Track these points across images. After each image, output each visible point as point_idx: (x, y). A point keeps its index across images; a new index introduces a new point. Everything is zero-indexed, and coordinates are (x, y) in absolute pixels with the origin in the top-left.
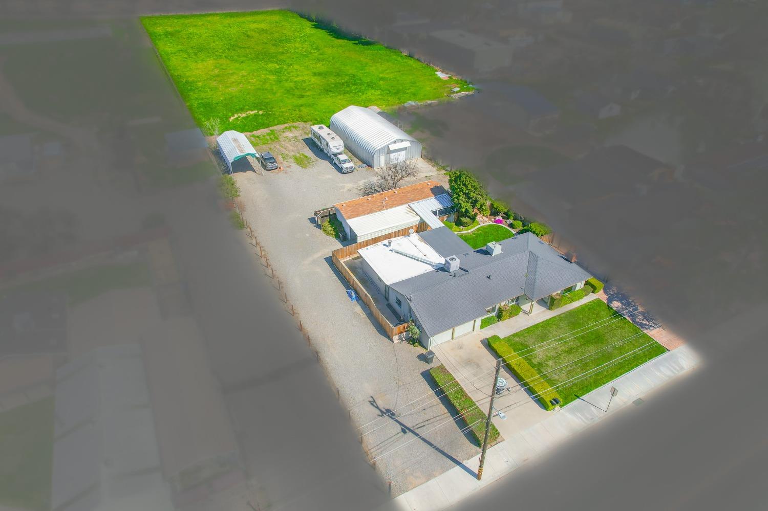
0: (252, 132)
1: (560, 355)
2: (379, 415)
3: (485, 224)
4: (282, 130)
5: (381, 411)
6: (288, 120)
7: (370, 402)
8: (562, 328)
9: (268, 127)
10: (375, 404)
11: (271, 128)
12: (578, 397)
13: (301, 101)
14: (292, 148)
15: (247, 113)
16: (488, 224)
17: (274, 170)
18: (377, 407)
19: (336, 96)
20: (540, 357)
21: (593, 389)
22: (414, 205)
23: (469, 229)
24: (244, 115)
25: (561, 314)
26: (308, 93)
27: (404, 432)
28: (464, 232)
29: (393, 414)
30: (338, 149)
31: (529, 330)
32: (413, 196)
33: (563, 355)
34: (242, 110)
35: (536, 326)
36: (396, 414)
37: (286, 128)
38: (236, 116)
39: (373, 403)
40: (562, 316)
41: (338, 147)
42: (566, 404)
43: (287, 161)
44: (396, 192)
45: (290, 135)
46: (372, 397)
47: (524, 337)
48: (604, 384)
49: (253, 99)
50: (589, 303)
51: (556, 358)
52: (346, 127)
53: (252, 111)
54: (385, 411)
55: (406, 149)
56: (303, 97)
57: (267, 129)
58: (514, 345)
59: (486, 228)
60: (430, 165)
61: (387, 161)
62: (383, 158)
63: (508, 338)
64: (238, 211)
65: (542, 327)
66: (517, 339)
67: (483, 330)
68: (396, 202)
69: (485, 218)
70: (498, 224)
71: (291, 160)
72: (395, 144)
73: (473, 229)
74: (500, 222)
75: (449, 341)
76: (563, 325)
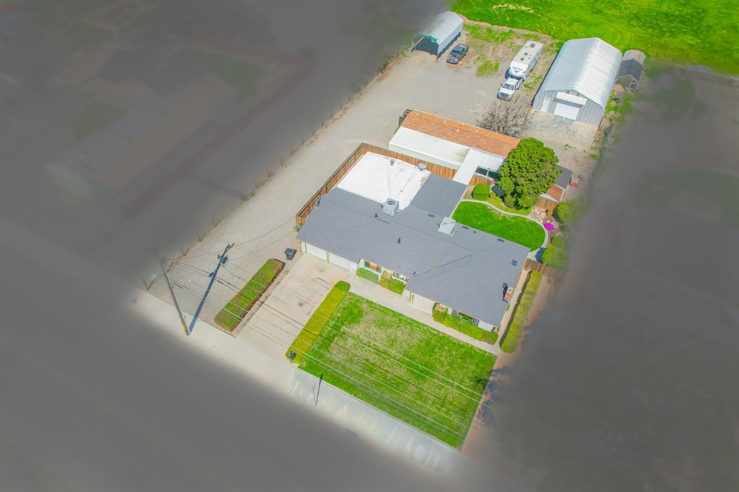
1: (369, 346)
2: (219, 255)
3: (532, 219)
4: (520, 36)
5: (223, 255)
7: (229, 245)
8: (412, 336)
9: (514, 27)
10: (228, 249)
11: (514, 30)
12: (321, 378)
13: (588, 17)
15: (519, 7)
16: (536, 221)
17: (451, 64)
18: (226, 251)
20: (354, 331)
21: (341, 388)
22: (473, 152)
23: (506, 210)
24: (514, 8)
25: (435, 330)
27: (210, 276)
28: (498, 209)
29: (224, 262)
31: (385, 310)
33: (370, 348)
35: (396, 314)
36: (226, 264)
37: (527, 35)
39: (229, 247)
40: (432, 331)
41: (517, 70)
42: (304, 370)
43: (475, 63)
45: (519, 42)
46: (234, 244)
47: (372, 310)
48: (355, 395)
51: (361, 344)
53: (527, 7)
54: (224, 257)
55: (580, 106)
57: (511, 28)
58: (356, 306)
59: (525, 222)
60: (594, 139)
61: (551, 109)
62: (546, 103)
63: (360, 299)
64: (374, 80)
65: (400, 320)
66: (364, 306)
67: (358, 277)
68: (461, 139)
69: (544, 214)
70: (544, 228)
71: (480, 64)
72: (567, 94)
73: (512, 213)
74: (549, 227)
75: (323, 260)
76: (418, 336)
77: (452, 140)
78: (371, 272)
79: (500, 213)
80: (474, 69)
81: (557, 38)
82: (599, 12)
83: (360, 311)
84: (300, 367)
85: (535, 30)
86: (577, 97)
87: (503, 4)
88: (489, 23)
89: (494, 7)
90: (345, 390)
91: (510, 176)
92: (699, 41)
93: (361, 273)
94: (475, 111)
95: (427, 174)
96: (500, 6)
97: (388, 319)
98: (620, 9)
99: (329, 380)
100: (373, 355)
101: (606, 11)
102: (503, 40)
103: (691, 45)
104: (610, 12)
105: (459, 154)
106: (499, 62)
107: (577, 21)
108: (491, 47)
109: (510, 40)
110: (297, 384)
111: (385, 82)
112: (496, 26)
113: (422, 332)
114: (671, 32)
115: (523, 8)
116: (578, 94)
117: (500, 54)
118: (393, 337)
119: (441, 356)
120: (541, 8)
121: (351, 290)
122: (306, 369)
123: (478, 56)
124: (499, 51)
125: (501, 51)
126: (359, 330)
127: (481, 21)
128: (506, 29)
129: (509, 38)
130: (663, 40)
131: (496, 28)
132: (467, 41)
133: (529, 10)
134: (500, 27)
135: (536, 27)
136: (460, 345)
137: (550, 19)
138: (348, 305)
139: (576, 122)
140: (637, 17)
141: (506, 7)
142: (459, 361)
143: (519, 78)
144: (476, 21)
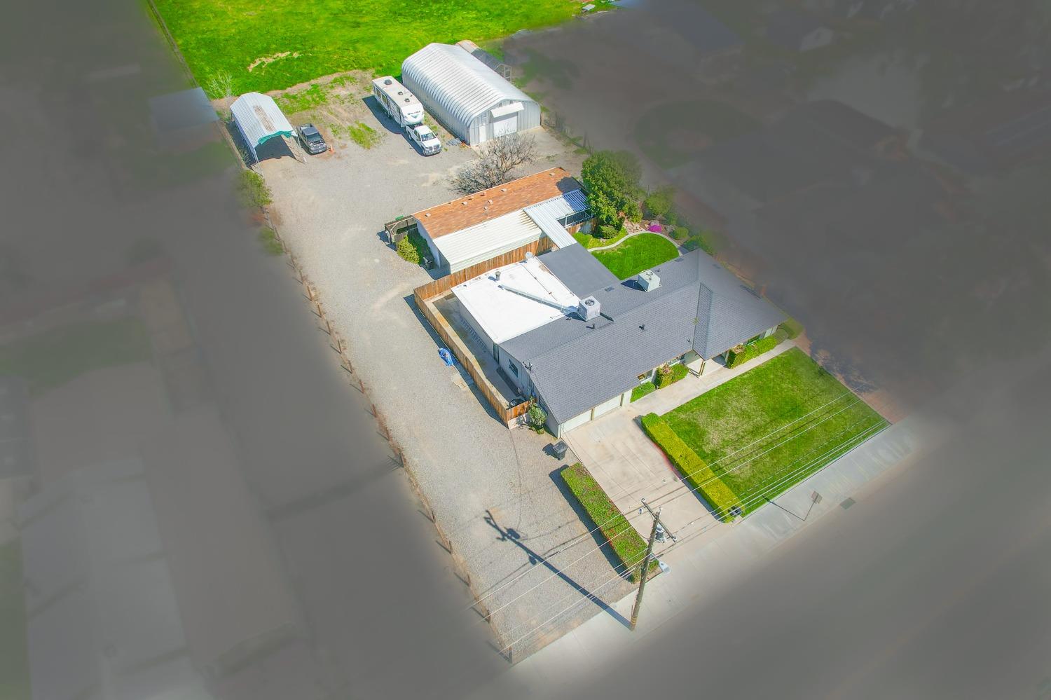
0: (285, 89)
1: (742, 437)
2: (498, 538)
3: (635, 234)
4: (330, 85)
5: (502, 532)
6: (338, 66)
7: (486, 518)
9: (308, 79)
10: (492, 522)
11: (313, 82)
12: (768, 500)
13: (356, 34)
14: (345, 115)
15: (275, 56)
16: (641, 232)
17: (320, 154)
18: (496, 527)
19: (408, 23)
20: (715, 442)
21: (788, 487)
22: (533, 210)
23: (612, 243)
25: (743, 374)
26: (366, 19)
27: (534, 563)
28: (605, 248)
29: (518, 537)
30: (415, 117)
31: (699, 401)
32: (529, 195)
34: (267, 51)
35: (708, 395)
36: (521, 535)
37: (335, 81)
38: (258, 62)
39: (489, 519)
41: (415, 115)
43: (340, 138)
44: (505, 190)
45: (342, 92)
46: (487, 511)
47: (692, 412)
48: (803, 478)
49: (282, 31)
50: (782, 354)
51: (737, 443)
52: (426, 79)
53: (282, 52)
54: (506, 533)
55: (517, 114)
56: (359, 27)
57: (308, 83)
58: (678, 424)
59: (636, 241)
61: (490, 133)
62: (483, 130)
65: (717, 395)
66: (682, 416)
67: (634, 403)
68: (504, 207)
69: (635, 224)
70: (655, 233)
71: (346, 135)
72: (500, 108)
73: (619, 242)
74: (653, 228)
75: (587, 423)
76: (747, 390)
77: (499, 215)
79: (612, 250)
80: (352, 146)
83: (689, 424)
84: (744, 515)
86: (512, 105)
87: (253, 62)
88: (276, 89)
89: (250, 69)
90: (793, 485)
95: (535, 261)
96: (252, 64)
97: (711, 404)
99: (774, 493)
100: (756, 439)
102: (322, 99)
105: (525, 221)
112: (290, 89)
113: (742, 385)
118: (738, 411)
119: (779, 386)
120: (299, 46)
121: (660, 415)
122: (750, 511)
123: (330, 129)
125: (341, 110)
126: (715, 436)
128: (306, 86)
129: (324, 93)
131: (292, 91)
133: (291, 54)
134: (296, 87)
135: (329, 67)
137: (328, 53)
141: (262, 64)
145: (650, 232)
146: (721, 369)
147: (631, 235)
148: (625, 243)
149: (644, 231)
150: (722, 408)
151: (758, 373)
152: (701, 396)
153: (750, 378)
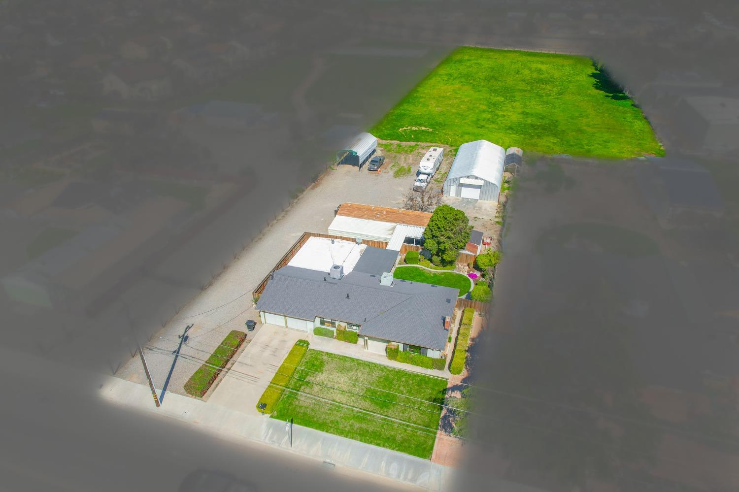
2: (179, 336)
3: (458, 272)
5: (183, 335)
7: (188, 326)
8: (371, 375)
10: (188, 329)
12: (292, 422)
15: (420, 128)
16: (462, 273)
17: (372, 171)
18: (186, 331)
20: (318, 379)
21: (313, 428)
22: (400, 227)
23: (435, 269)
27: (174, 353)
28: (427, 268)
30: (425, 169)
33: (335, 390)
35: (355, 360)
36: (186, 341)
37: (429, 146)
40: (389, 368)
43: (391, 169)
46: (192, 325)
47: (332, 360)
49: (441, 119)
50: (431, 376)
51: (327, 388)
53: (426, 127)
54: (185, 336)
55: (480, 187)
57: (416, 143)
58: (316, 359)
59: (452, 276)
60: (496, 211)
61: (458, 193)
62: (453, 189)
63: (320, 353)
64: (309, 188)
65: (359, 364)
66: (325, 358)
67: (316, 336)
68: (388, 218)
69: (467, 268)
70: (469, 278)
71: (396, 169)
72: (468, 179)
73: (440, 271)
74: (473, 276)
75: (283, 327)
76: (376, 374)
77: (381, 220)
78: (327, 329)
79: (430, 272)
80: (392, 173)
81: (454, 146)
82: (482, 127)
83: (322, 362)
84: (272, 417)
85: (435, 142)
86: (476, 180)
87: (407, 127)
88: (398, 140)
89: (401, 129)
90: (317, 429)
91: (432, 238)
92: (559, 140)
93: (317, 332)
94: (397, 202)
95: (364, 247)
96: (405, 128)
97: (348, 364)
98: (498, 123)
99: (300, 423)
100: (339, 395)
101: (487, 126)
102: (411, 151)
103: (553, 143)
104: (490, 126)
105: (389, 230)
106: (411, 166)
107: (467, 134)
108: (403, 157)
109: (417, 151)
110: (270, 432)
111: (319, 189)
112: (404, 142)
113: (380, 370)
114: (538, 136)
115: (423, 128)
116: (477, 178)
117: (411, 161)
118: (354, 378)
119: (399, 387)
120: (437, 127)
121: (311, 347)
122: (277, 418)
123: (393, 164)
124: (409, 159)
125: (411, 158)
126: (322, 377)
127: (391, 140)
128: (413, 144)
129: (416, 149)
130: (533, 141)
131: (404, 143)
132: (383, 154)
133: (428, 129)
134: (408, 143)
135: (436, 140)
136: (414, 376)
137: (446, 134)
138: (309, 359)
139: (479, 201)
140: (511, 128)
141: (410, 129)
142: (416, 387)
143: (429, 175)
144: (387, 140)
145: (467, 276)
146: (384, 356)
147: (455, 271)
148: (442, 273)
149: (465, 274)
150: (350, 369)
151: (399, 373)
152: (351, 358)
153: (390, 371)
